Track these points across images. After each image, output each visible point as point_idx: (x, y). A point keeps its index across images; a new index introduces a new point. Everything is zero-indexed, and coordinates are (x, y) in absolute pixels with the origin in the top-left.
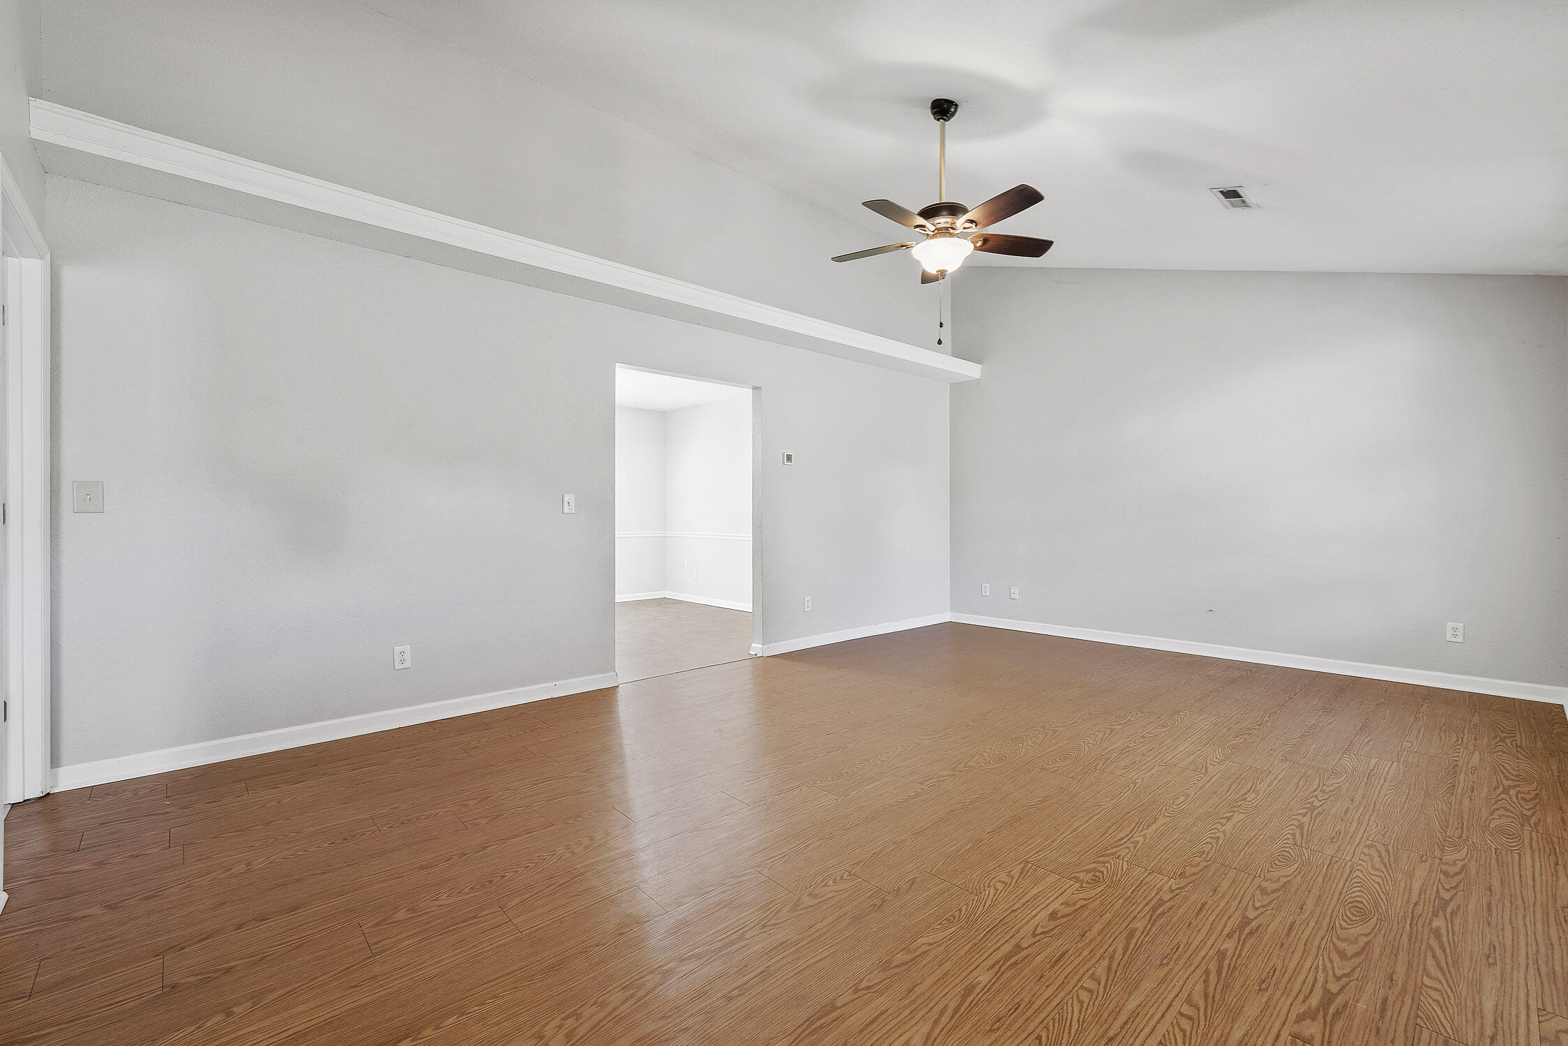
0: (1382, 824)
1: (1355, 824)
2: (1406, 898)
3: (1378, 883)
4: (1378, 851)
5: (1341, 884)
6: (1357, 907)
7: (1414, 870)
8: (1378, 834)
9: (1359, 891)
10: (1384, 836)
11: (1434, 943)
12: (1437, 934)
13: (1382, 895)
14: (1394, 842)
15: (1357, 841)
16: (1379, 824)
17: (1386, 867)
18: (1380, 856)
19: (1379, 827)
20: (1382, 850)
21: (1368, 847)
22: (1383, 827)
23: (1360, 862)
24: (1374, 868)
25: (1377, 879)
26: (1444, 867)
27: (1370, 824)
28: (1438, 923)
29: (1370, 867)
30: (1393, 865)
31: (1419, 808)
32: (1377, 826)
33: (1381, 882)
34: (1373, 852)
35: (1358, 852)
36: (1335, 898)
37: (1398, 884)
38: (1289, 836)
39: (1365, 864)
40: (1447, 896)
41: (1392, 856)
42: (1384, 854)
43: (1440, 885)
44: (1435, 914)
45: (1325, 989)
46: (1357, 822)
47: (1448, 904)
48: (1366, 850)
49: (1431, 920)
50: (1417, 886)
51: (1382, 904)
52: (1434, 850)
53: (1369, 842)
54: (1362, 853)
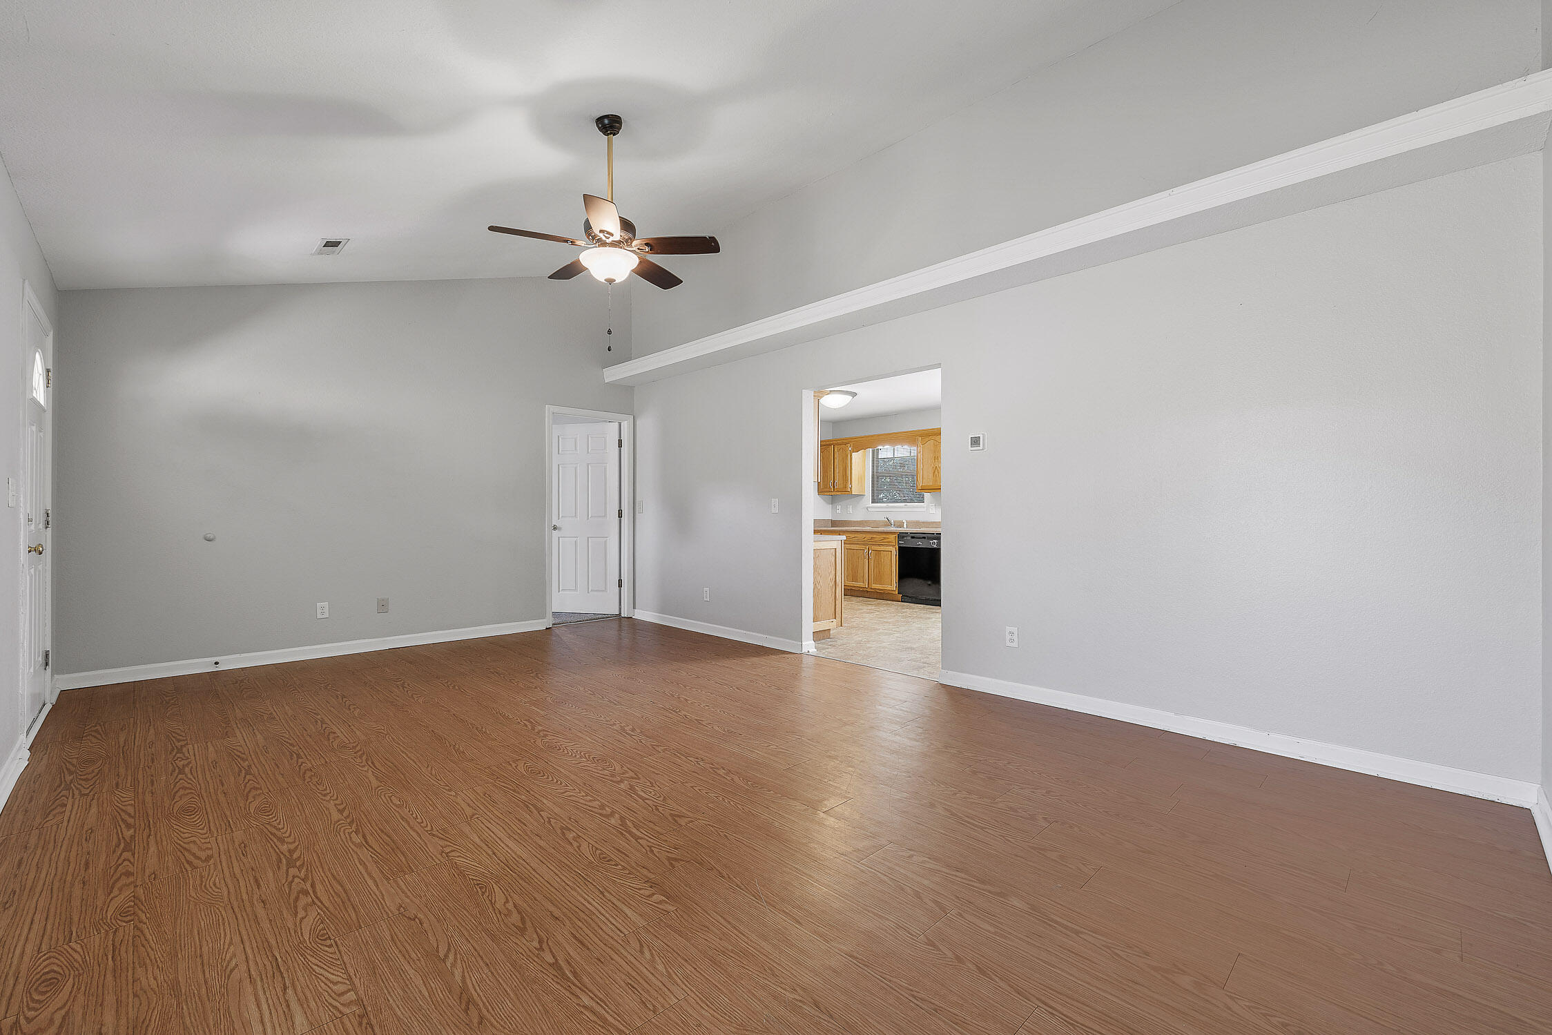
0: (210, 890)
1: (237, 871)
2: (159, 836)
3: (184, 833)
4: (199, 858)
5: (211, 818)
6: (191, 812)
7: (159, 860)
8: (208, 875)
9: (195, 821)
10: (201, 877)
11: (131, 821)
12: (129, 826)
13: (177, 827)
14: (188, 876)
15: (223, 857)
16: (214, 888)
17: (185, 849)
18: (194, 855)
19: (212, 885)
20: (196, 862)
21: (209, 858)
22: (208, 886)
23: (208, 840)
24: (194, 842)
25: (186, 835)
26: (131, 879)
27: (223, 882)
28: (128, 833)
29: (198, 842)
30: (179, 853)
31: (178, 946)
32: (215, 885)
33: (182, 835)
34: (203, 855)
35: (214, 845)
36: (209, 810)
37: (169, 841)
38: (280, 826)
39: (203, 841)
40: (127, 855)
41: (184, 861)
42: (191, 858)
43: (132, 861)
44: (132, 837)
45: (185, 774)
46: (238, 876)
47: (123, 849)
48: (209, 852)
49: (135, 832)
50: (153, 849)
51: (175, 822)
52: (144, 893)
53: (212, 861)
54: (211, 849)
